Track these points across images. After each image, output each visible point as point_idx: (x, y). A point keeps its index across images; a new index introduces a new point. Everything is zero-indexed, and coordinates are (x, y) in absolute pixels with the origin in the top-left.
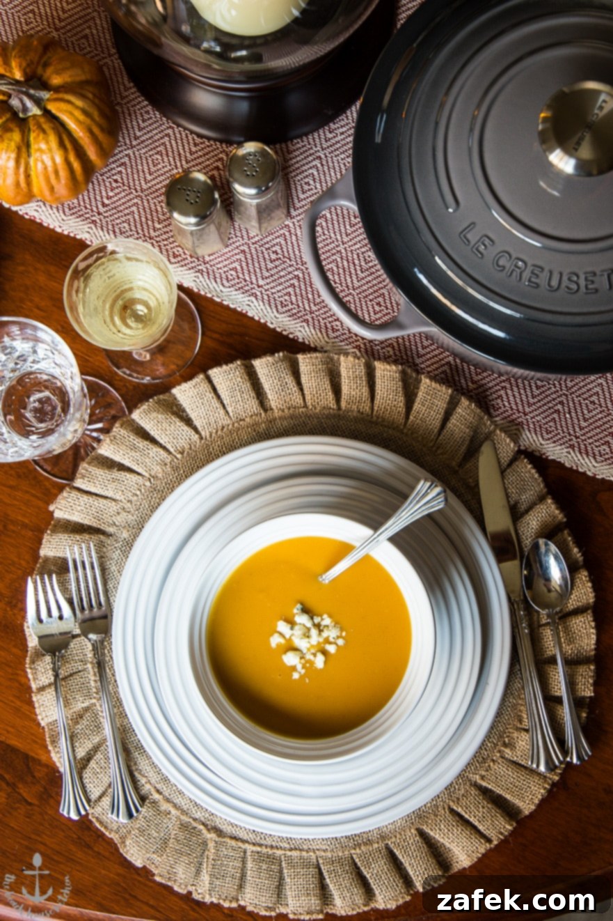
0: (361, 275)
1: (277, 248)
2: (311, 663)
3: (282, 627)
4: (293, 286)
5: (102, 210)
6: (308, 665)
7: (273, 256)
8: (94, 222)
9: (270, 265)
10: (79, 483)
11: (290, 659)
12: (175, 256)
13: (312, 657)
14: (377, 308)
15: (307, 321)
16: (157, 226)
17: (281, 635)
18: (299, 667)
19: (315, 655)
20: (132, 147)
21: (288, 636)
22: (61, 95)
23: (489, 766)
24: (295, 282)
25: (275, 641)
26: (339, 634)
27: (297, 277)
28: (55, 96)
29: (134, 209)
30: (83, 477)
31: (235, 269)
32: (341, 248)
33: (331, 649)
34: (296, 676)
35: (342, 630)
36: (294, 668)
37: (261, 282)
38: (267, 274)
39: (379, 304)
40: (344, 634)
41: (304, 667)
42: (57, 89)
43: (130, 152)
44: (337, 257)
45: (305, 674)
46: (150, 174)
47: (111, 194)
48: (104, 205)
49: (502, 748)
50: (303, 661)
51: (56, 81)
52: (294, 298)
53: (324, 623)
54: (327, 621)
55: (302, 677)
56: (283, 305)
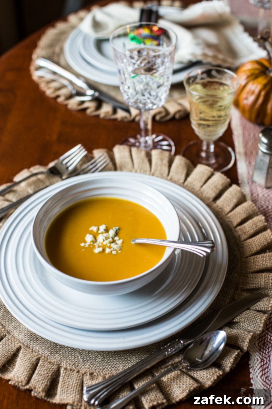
2: (94, 247)
3: (102, 228)
6: (92, 246)
11: (89, 238)
13: (97, 246)
17: (98, 229)
18: (88, 243)
19: (99, 247)
21: (99, 232)
23: (74, 370)
25: (94, 229)
26: (117, 249)
33: (108, 251)
34: (82, 245)
35: (121, 250)
36: (85, 242)
40: (119, 252)
41: (89, 245)
45: (86, 247)
49: (88, 374)
50: (92, 243)
53: (117, 242)
54: (119, 242)
55: (84, 247)
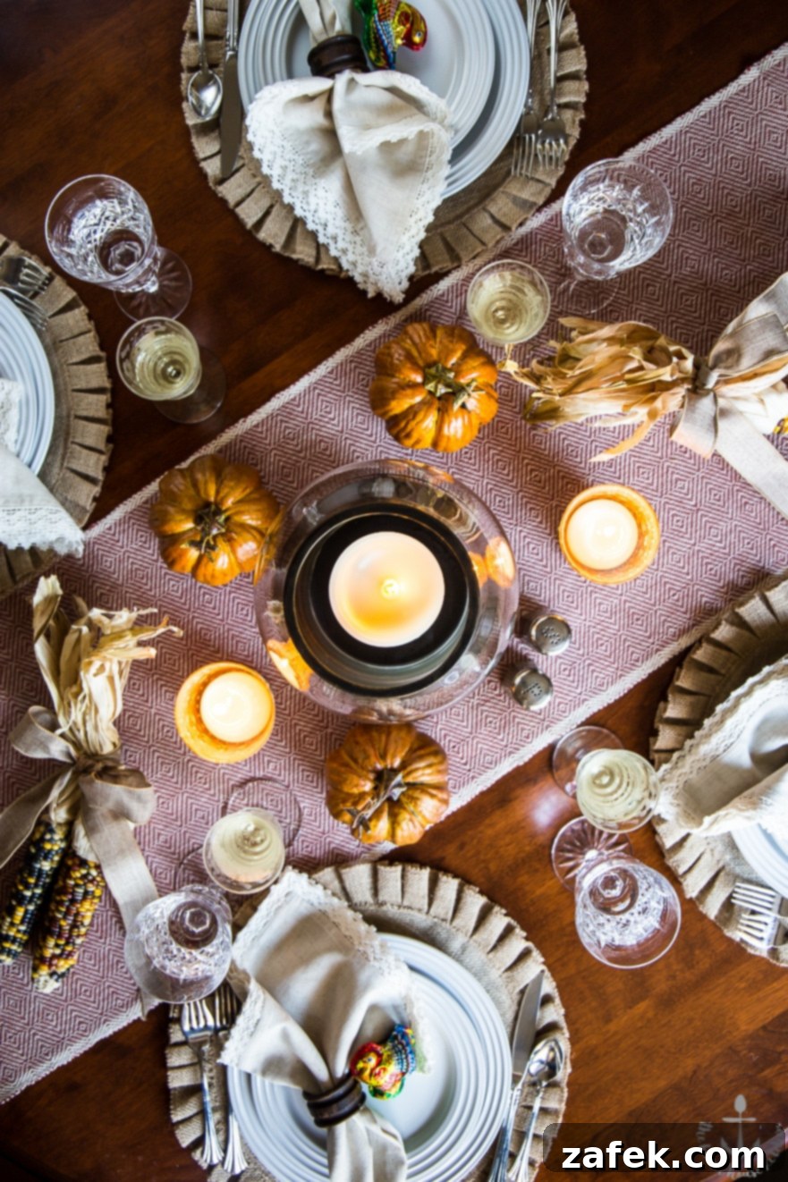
0: (612, 621)
1: (563, 667)
4: (593, 671)
5: (468, 767)
7: (567, 672)
8: (473, 778)
9: (571, 678)
10: (681, 870)
12: (528, 737)
14: (640, 622)
15: (621, 676)
16: (500, 737)
20: (437, 723)
22: (409, 769)
24: (591, 668)
27: (589, 665)
28: (406, 772)
29: (480, 746)
30: (678, 866)
31: (560, 703)
32: (588, 623)
37: (578, 691)
38: (575, 684)
39: (638, 620)
42: (404, 765)
43: (439, 726)
44: (592, 630)
46: (463, 721)
47: (460, 755)
48: (465, 764)
51: (397, 763)
52: (602, 676)
56: (602, 685)
